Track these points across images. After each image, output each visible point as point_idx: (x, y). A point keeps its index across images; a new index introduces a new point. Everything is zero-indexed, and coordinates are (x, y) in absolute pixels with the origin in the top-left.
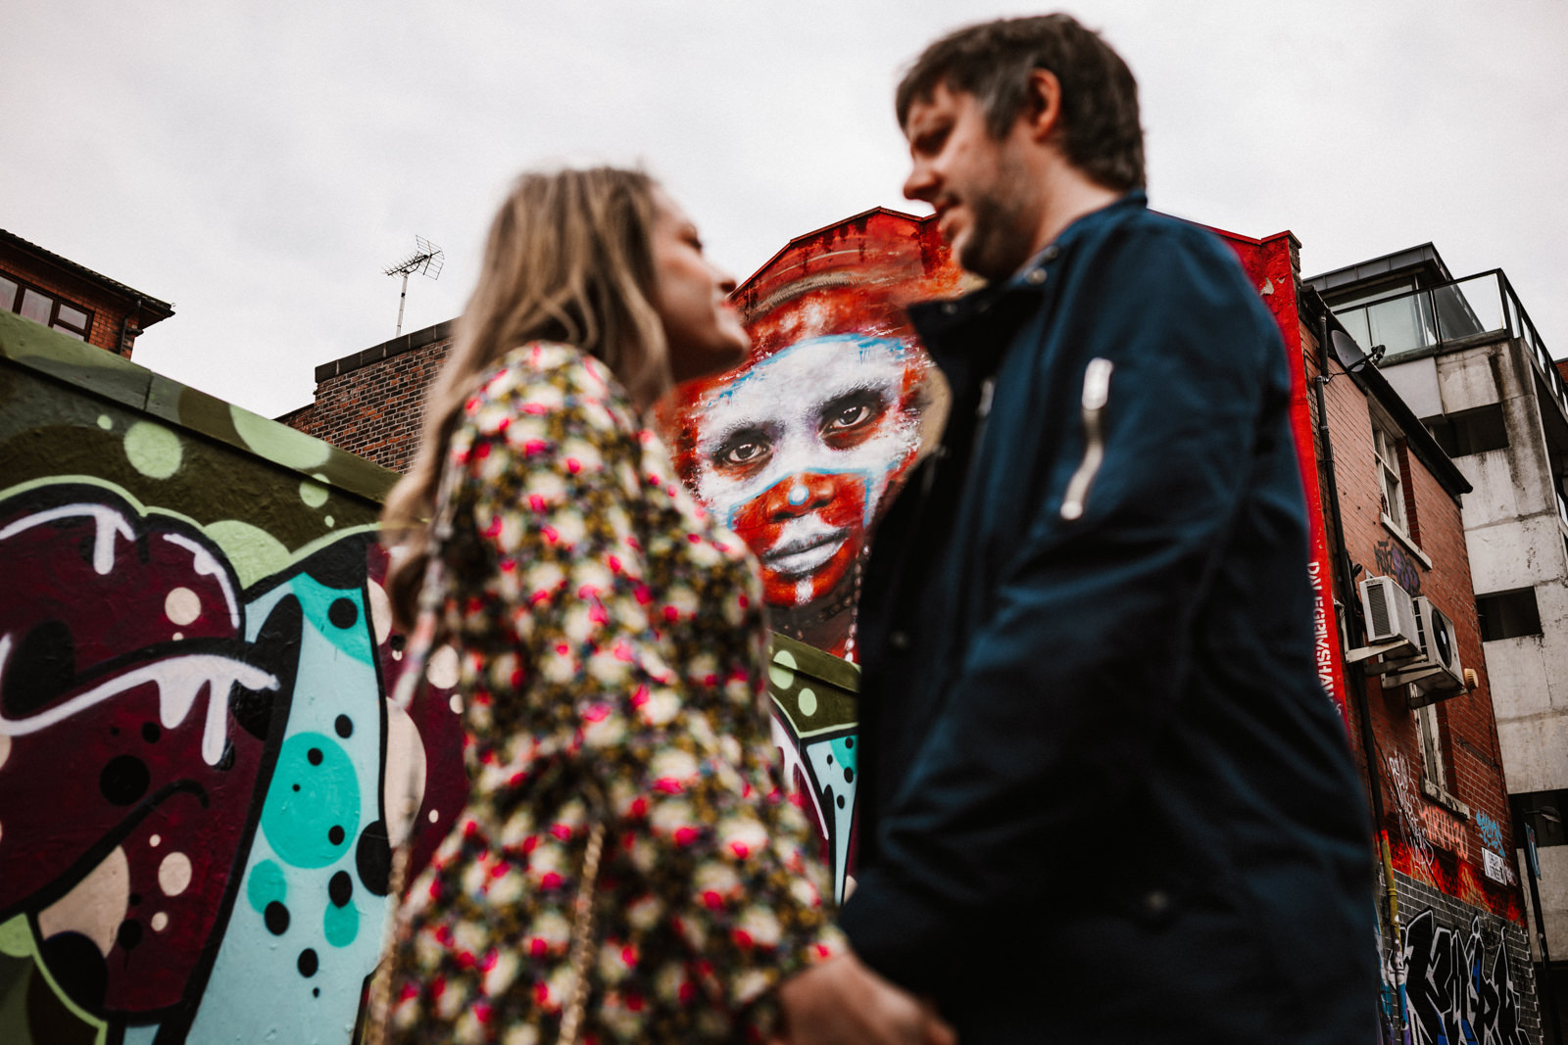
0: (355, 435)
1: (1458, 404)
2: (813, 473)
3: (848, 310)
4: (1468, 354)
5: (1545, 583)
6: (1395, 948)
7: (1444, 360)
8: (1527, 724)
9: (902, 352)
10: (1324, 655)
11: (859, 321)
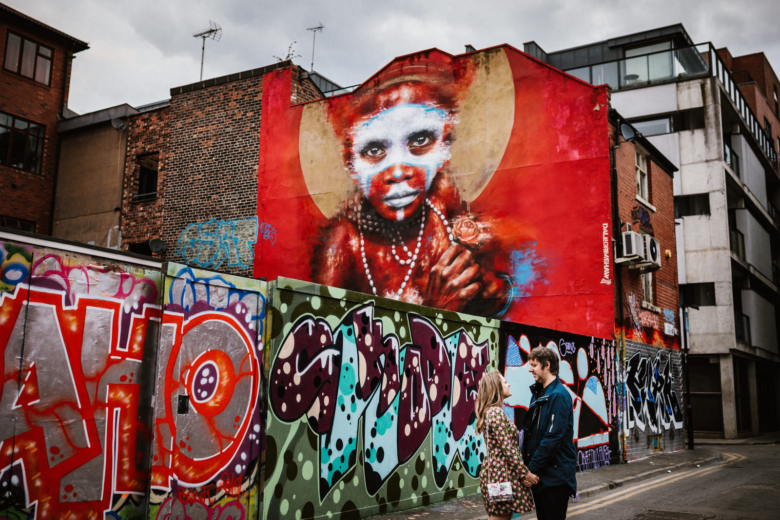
0: (191, 123)
1: (685, 106)
2: (405, 165)
3: (420, 93)
4: (692, 82)
5: (714, 191)
6: (623, 369)
7: (680, 84)
8: (700, 254)
9: (444, 115)
10: (606, 260)
11: (425, 100)
